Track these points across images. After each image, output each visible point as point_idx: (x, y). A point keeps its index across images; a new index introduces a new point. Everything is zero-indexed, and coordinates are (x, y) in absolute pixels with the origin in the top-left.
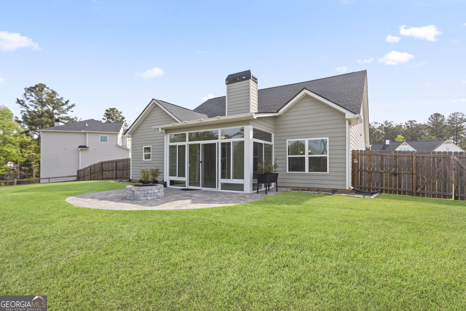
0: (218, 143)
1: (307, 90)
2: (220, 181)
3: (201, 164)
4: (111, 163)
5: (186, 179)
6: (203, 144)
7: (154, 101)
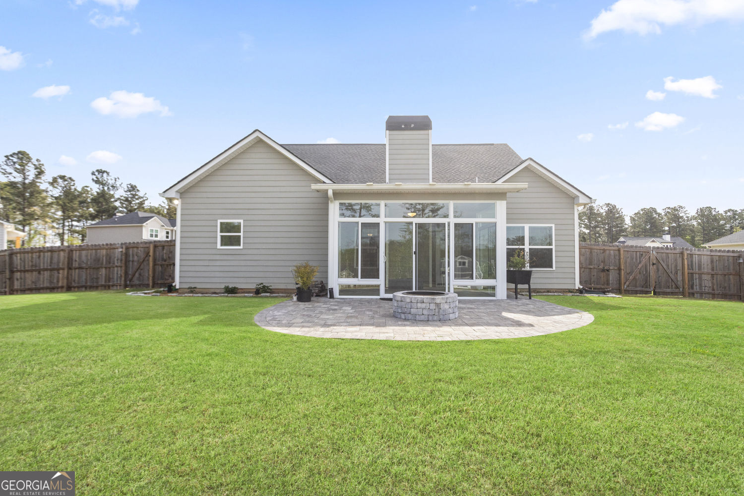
0: (449, 224)
1: (532, 161)
2: (453, 283)
3: (414, 256)
4: (49, 253)
5: (381, 281)
6: (418, 223)
7: (257, 134)
